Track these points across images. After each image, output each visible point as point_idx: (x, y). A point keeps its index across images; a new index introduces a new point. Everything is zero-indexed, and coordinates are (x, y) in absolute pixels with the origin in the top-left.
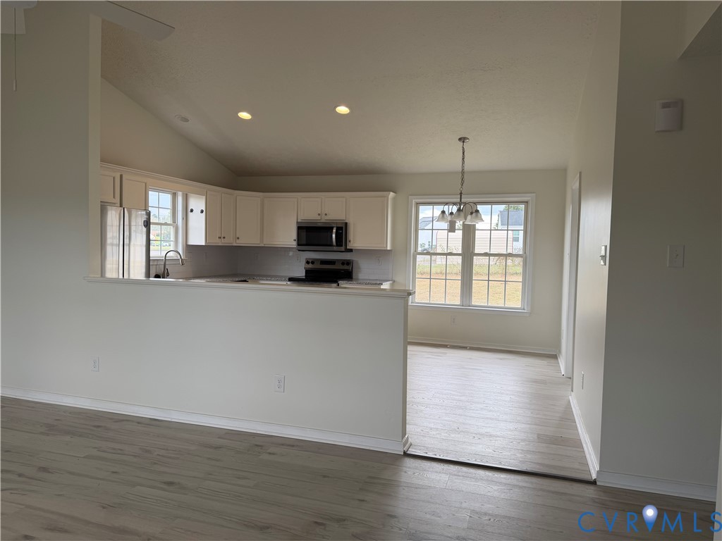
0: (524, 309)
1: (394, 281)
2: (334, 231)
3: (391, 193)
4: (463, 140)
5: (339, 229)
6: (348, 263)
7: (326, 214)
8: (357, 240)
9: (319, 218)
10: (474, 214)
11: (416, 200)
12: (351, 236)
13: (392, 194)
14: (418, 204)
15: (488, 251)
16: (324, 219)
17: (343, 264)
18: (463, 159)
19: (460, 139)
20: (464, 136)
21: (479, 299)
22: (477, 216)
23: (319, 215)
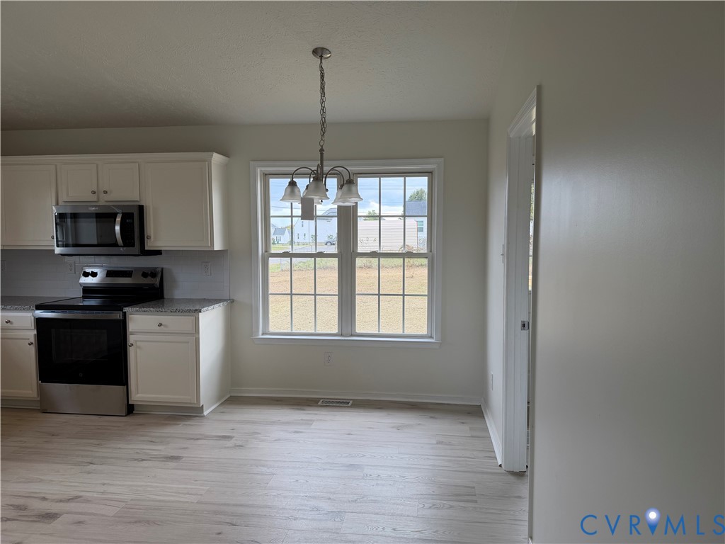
0: (431, 337)
1: (233, 301)
2: (119, 219)
3: (215, 155)
4: (319, 52)
5: (127, 217)
6: (153, 273)
7: (105, 192)
8: (161, 234)
9: (94, 198)
10: (345, 187)
11: (263, 169)
12: (150, 228)
13: (216, 158)
14: (266, 176)
15: (376, 249)
16: (104, 200)
17: (145, 275)
18: (322, 88)
19: (315, 52)
20: (321, 46)
21: (366, 323)
22: (350, 191)
23: (94, 193)
